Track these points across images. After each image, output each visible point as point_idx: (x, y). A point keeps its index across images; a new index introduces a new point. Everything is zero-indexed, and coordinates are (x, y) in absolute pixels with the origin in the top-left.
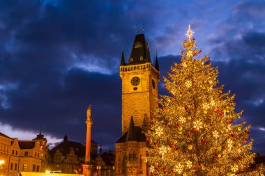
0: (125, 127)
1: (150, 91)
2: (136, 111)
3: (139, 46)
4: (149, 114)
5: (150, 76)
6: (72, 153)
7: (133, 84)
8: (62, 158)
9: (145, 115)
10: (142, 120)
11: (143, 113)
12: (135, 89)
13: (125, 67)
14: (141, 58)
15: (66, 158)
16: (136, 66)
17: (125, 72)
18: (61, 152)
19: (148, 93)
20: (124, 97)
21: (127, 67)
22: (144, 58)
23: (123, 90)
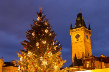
1: (85, 41)
2: (78, 51)
3: (79, 19)
4: (85, 52)
5: (85, 33)
7: (77, 38)
9: (83, 53)
10: (82, 55)
11: (82, 52)
12: (78, 40)
13: (72, 30)
14: (80, 25)
16: (77, 29)
17: (72, 33)
19: (84, 42)
20: (73, 45)
21: (73, 30)
22: (81, 25)
23: (72, 41)
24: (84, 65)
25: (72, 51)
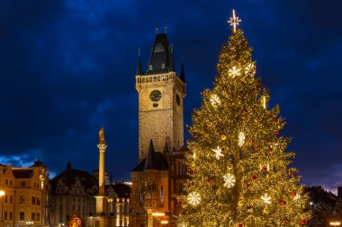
0: (143, 153)
1: (174, 109)
2: (156, 133)
4: (172, 137)
5: (174, 90)
6: (78, 183)
7: (153, 99)
8: (66, 188)
9: (167, 138)
10: (164, 144)
11: (165, 136)
12: (155, 105)
13: (142, 77)
14: (163, 66)
15: (71, 189)
16: (157, 76)
17: (142, 84)
18: (64, 181)
19: (172, 112)
20: (141, 115)
21: (145, 77)
22: (167, 66)
23: (140, 107)
24: (173, 168)
25: (140, 132)
